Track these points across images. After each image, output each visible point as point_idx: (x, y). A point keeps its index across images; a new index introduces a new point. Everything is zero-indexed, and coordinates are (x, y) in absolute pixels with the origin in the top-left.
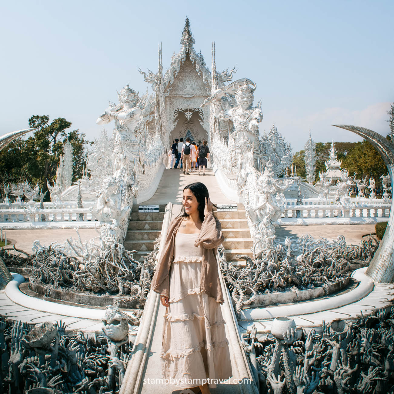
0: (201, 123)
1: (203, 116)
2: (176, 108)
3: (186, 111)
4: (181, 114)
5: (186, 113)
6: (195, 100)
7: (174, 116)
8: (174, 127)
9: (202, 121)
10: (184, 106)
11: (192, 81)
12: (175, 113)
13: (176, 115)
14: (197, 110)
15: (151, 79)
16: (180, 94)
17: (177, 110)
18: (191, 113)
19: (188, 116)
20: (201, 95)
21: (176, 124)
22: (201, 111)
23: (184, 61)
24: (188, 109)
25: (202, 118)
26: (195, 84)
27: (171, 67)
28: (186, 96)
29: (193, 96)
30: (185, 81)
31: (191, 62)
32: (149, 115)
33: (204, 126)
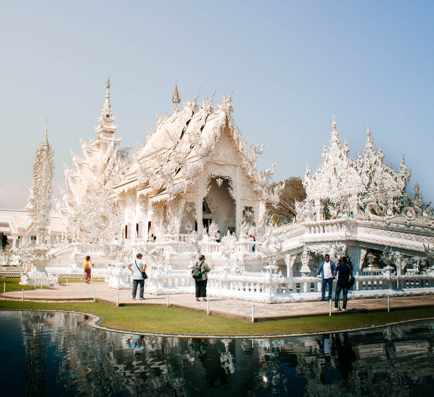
0: (231, 192)
1: (232, 184)
2: (210, 174)
3: (218, 177)
4: (213, 181)
5: (217, 180)
6: (226, 168)
7: (208, 182)
8: (207, 192)
9: (232, 189)
10: (217, 173)
11: (224, 149)
12: (209, 178)
13: (209, 181)
14: (228, 178)
15: (195, 141)
16: (214, 160)
17: (210, 176)
18: (222, 181)
19: (219, 184)
20: (232, 163)
21: (209, 190)
22: (230, 179)
23: (224, 128)
24: (220, 177)
25: (232, 186)
26: (226, 152)
27: (213, 132)
28: (219, 163)
29: (224, 163)
30: (218, 147)
31: (230, 130)
32: (191, 178)
33: (233, 195)
